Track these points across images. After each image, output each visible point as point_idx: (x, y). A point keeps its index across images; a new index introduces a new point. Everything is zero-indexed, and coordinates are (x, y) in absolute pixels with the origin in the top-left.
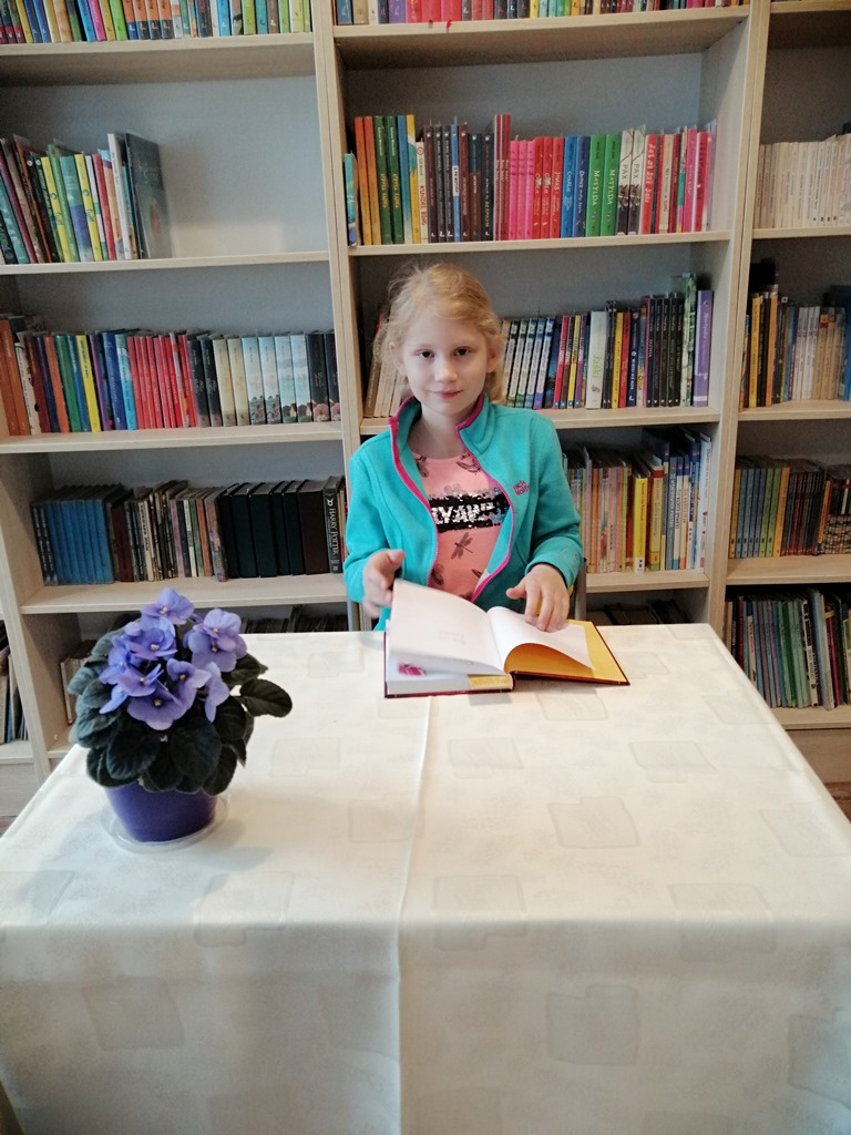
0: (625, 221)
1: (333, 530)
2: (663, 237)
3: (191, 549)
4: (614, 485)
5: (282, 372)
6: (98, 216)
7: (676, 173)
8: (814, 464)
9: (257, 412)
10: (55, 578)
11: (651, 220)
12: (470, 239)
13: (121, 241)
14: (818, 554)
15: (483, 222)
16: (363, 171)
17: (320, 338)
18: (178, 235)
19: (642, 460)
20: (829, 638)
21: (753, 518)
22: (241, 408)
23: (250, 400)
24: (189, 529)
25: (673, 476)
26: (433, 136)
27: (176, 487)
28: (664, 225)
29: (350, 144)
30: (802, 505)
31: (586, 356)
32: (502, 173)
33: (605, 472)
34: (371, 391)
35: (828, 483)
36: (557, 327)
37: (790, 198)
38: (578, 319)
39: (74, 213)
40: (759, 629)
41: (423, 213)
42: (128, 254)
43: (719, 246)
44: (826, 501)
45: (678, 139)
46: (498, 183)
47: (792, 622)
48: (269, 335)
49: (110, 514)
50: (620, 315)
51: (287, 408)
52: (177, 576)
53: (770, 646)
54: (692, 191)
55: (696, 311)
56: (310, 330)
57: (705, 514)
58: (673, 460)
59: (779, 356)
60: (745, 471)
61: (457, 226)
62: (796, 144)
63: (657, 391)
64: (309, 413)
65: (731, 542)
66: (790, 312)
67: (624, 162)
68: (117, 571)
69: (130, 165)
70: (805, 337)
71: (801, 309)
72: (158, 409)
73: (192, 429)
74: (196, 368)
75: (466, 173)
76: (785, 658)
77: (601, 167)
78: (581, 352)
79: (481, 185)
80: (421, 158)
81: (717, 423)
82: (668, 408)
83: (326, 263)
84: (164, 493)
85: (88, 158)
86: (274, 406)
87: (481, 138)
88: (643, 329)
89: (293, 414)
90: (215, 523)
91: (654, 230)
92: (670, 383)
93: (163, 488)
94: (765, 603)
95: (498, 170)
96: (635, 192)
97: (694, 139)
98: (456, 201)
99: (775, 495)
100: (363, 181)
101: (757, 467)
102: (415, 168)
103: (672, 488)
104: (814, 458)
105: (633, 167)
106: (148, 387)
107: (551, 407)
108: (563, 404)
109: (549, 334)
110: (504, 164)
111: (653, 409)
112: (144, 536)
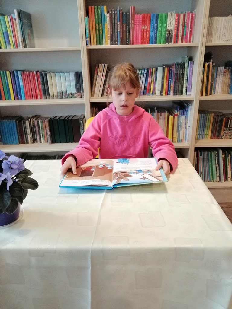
0: (168, 40)
1: (82, 130)
2: (179, 44)
3: (41, 135)
4: (163, 118)
5: (67, 83)
6: (12, 35)
7: (184, 26)
8: (220, 113)
9: (60, 95)
10: (2, 143)
11: (176, 40)
12: (123, 44)
13: (19, 43)
14: (221, 139)
15: (126, 39)
16: (91, 23)
17: (79, 73)
18: (36, 42)
19: (171, 111)
20: (223, 163)
21: (203, 128)
22: (55, 94)
23: (58, 91)
24: (41, 129)
25: (180, 116)
26: (112, 12)
27: (37, 117)
28: (180, 41)
29: (87, 14)
30: (217, 125)
31: (156, 80)
32: (132, 24)
33: (161, 114)
34: (93, 89)
35: (225, 118)
36: (148, 71)
37: (217, 34)
38: (154, 69)
39: (5, 34)
40: (204, 160)
41: (109, 36)
42: (21, 47)
43: (195, 48)
44: (224, 124)
45: (185, 15)
46: (131, 27)
47: (213, 158)
48: (64, 72)
49: (18, 124)
50: (166, 68)
51: (69, 94)
52: (37, 143)
53: (206, 165)
54: (188, 31)
55: (188, 67)
56: (76, 71)
57: (189, 127)
58: (181, 111)
59: (212, 81)
60: (201, 115)
61: (119, 40)
62: (219, 17)
63: (176, 91)
64: (75, 95)
65: (196, 135)
66: (216, 68)
67: (169, 22)
68: (20, 141)
69: (21, 19)
70: (220, 75)
71: (219, 67)
72: (31, 94)
73: (41, 100)
74: (42, 82)
75: (122, 24)
76: (210, 168)
77: (162, 23)
78: (155, 79)
79: (126, 28)
80: (108, 20)
81: (194, 100)
82: (179, 96)
83: (80, 51)
84: (33, 118)
85: (9, 17)
86: (65, 93)
87: (126, 13)
88: (173, 72)
89: (71, 96)
90: (48, 127)
91: (177, 42)
92: (180, 88)
93: (33, 117)
94: (205, 153)
95: (131, 23)
96: (171, 31)
97: (189, 15)
98: (119, 33)
99: (209, 122)
100: (91, 26)
101: (204, 113)
102: (106, 22)
103: (180, 119)
104: (220, 111)
105: (171, 24)
106: (28, 87)
107: (146, 95)
108: (149, 94)
109: (145, 74)
110: (133, 21)
111: (175, 96)
112: (28, 131)
